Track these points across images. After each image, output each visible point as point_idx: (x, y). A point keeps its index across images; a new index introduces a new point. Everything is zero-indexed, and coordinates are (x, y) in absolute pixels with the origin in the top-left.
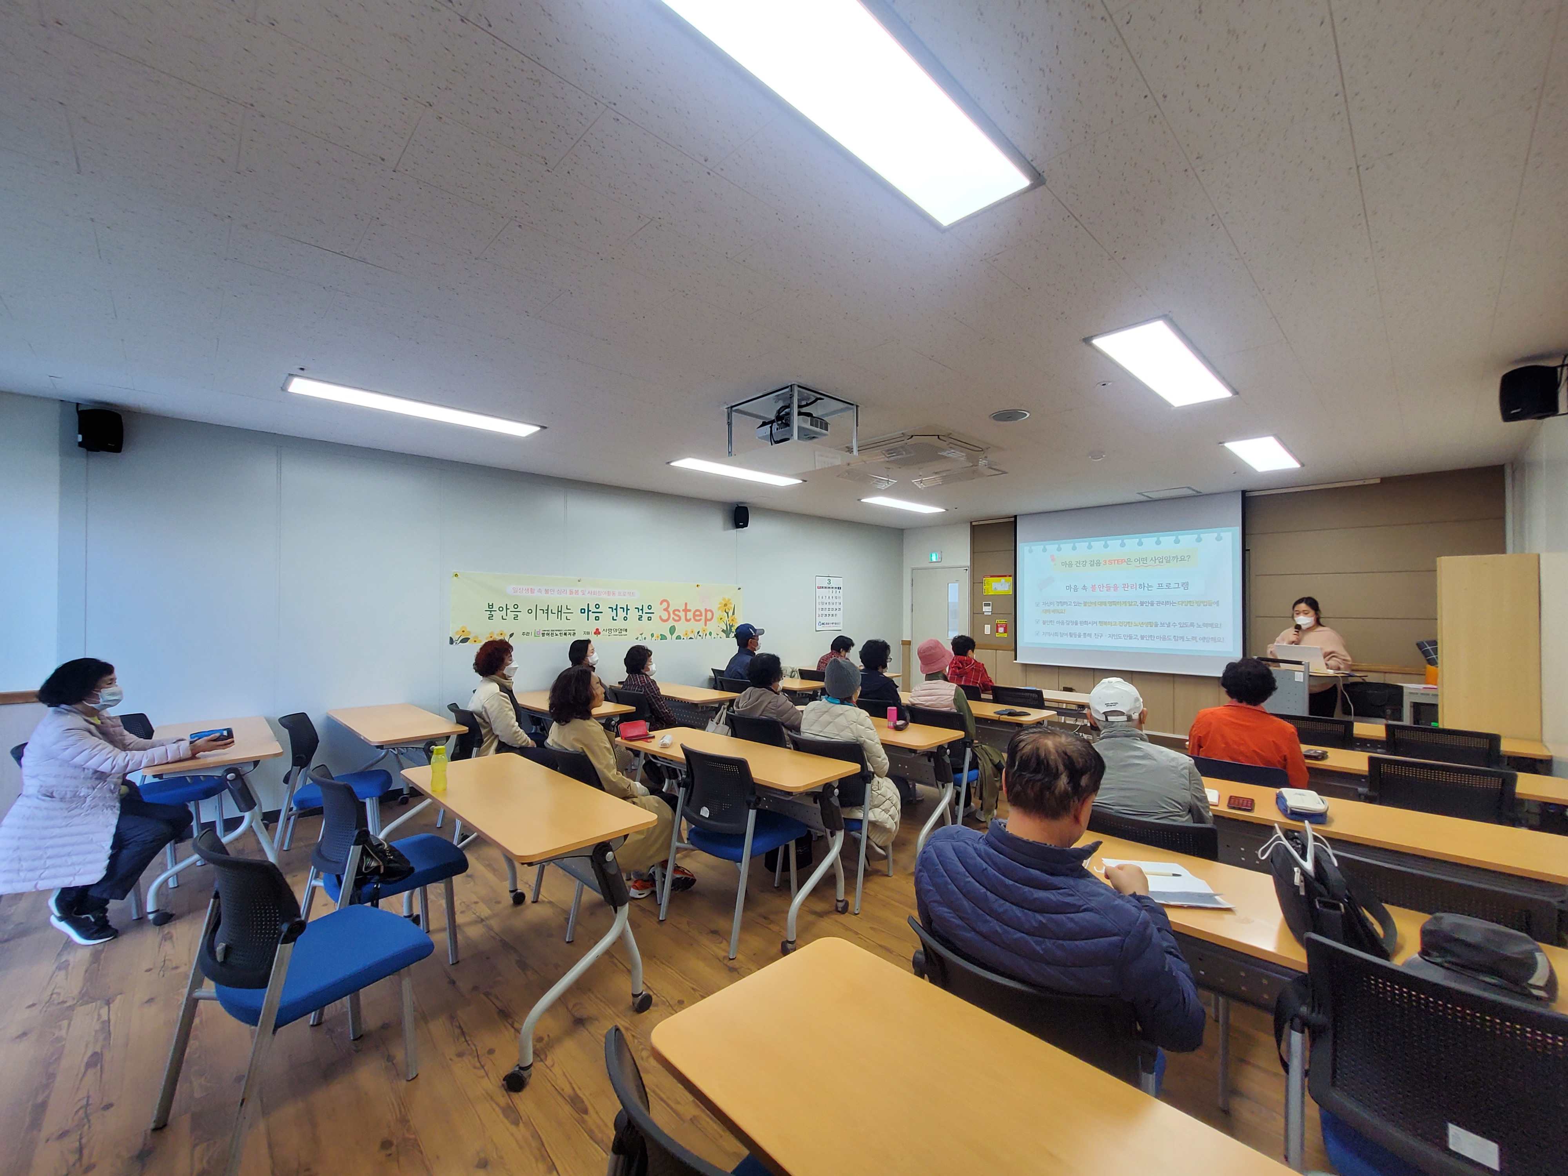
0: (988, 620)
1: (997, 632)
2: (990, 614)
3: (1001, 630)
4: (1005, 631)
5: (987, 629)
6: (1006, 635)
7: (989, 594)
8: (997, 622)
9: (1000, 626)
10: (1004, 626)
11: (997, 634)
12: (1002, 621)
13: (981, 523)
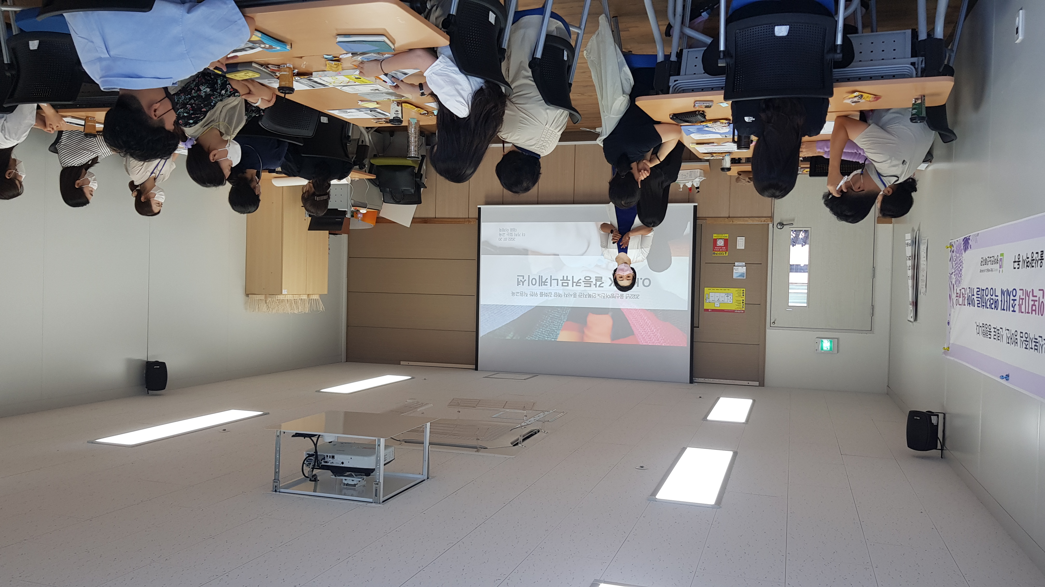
0: (740, 256)
1: (726, 241)
2: (736, 264)
3: (721, 243)
4: (715, 241)
5: (741, 243)
7: (737, 289)
8: (727, 252)
9: (723, 248)
10: (717, 248)
11: (728, 238)
12: (720, 254)
13: (745, 383)
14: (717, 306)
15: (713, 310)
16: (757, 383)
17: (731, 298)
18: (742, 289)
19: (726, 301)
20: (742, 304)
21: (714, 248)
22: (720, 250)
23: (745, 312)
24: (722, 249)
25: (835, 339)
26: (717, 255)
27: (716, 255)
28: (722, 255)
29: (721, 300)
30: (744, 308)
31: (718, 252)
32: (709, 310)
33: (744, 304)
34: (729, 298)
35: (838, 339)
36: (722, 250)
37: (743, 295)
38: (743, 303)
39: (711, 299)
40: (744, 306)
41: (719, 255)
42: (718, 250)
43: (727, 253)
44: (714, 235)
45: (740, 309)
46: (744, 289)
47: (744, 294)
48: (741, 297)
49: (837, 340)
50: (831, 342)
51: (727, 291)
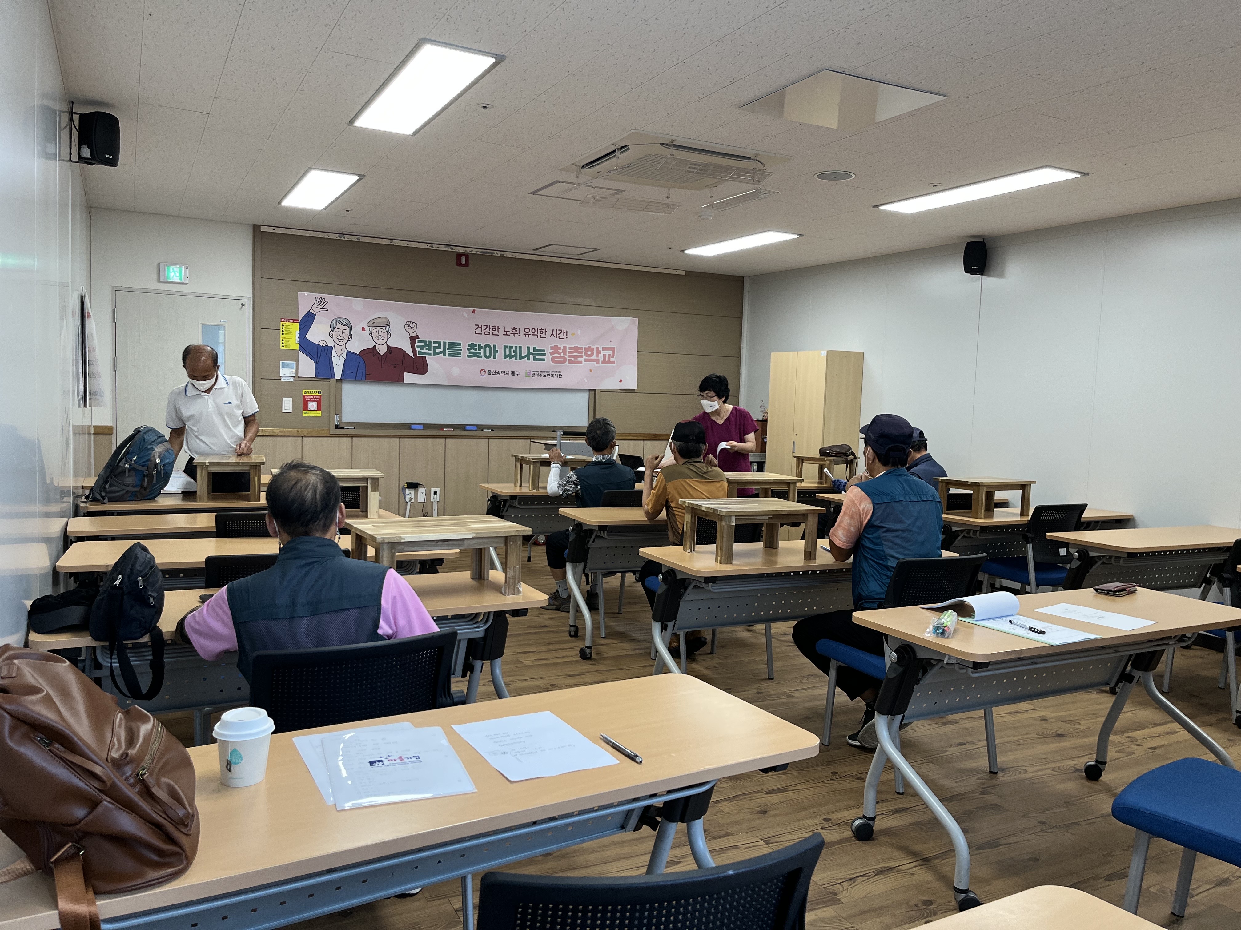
0: (288, 389)
1: (305, 408)
2: (292, 380)
3: (312, 405)
4: (319, 408)
5: (287, 405)
6: (319, 414)
8: (304, 394)
9: (309, 400)
10: (316, 400)
11: (304, 411)
12: (313, 392)
13: (277, 230)
16: (263, 229)
18: (284, 348)
20: (284, 329)
21: (320, 399)
22: (312, 397)
23: (280, 320)
25: (164, 281)
27: (318, 391)
28: (310, 391)
30: (281, 324)
33: (281, 330)
35: (159, 281)
36: (310, 397)
40: (281, 327)
42: (315, 397)
45: (287, 323)
46: (281, 348)
47: (281, 342)
48: (285, 338)
49: (161, 280)
50: (169, 278)
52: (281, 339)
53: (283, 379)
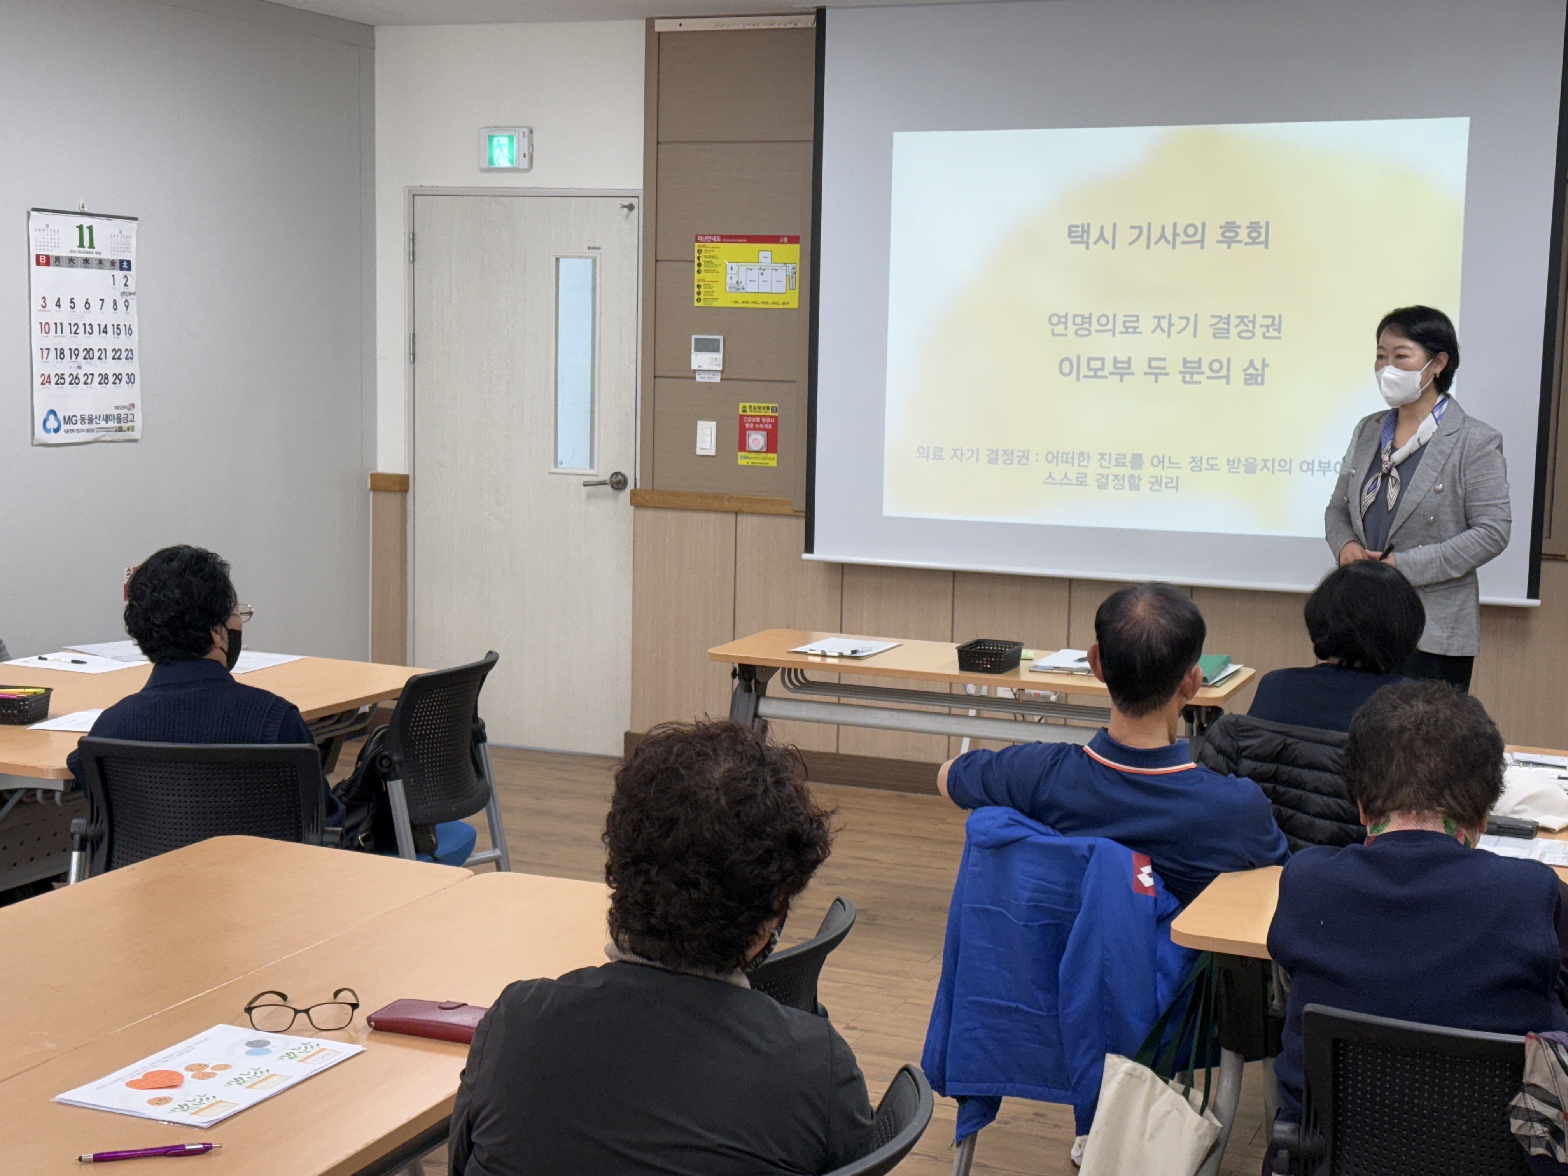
0: (708, 402)
1: (743, 447)
2: (717, 379)
3: (757, 440)
4: (771, 446)
5: (706, 437)
6: (772, 460)
7: (715, 304)
8: (740, 412)
9: (752, 426)
10: (766, 426)
11: (741, 454)
12: (759, 408)
13: (689, 25)
14: (765, 252)
15: (774, 240)
16: (661, 26)
17: (728, 277)
18: (701, 304)
19: (743, 269)
20: (702, 260)
21: (775, 425)
22: (758, 420)
23: (694, 238)
24: (755, 423)
25: (486, 167)
26: (766, 405)
27: (771, 405)
28: (753, 404)
29: (756, 272)
30: (696, 249)
31: (763, 414)
32: (786, 239)
33: (696, 261)
34: (734, 281)
35: (480, 169)
36: (754, 420)
37: (699, 286)
38: (699, 265)
39: (781, 274)
40: (697, 255)
41: (762, 405)
42: (764, 420)
43: (741, 410)
44: (773, 463)
45: (707, 245)
46: (696, 304)
47: (696, 290)
48: (703, 280)
51: (740, 297)
52: (696, 284)
53: (698, 379)
